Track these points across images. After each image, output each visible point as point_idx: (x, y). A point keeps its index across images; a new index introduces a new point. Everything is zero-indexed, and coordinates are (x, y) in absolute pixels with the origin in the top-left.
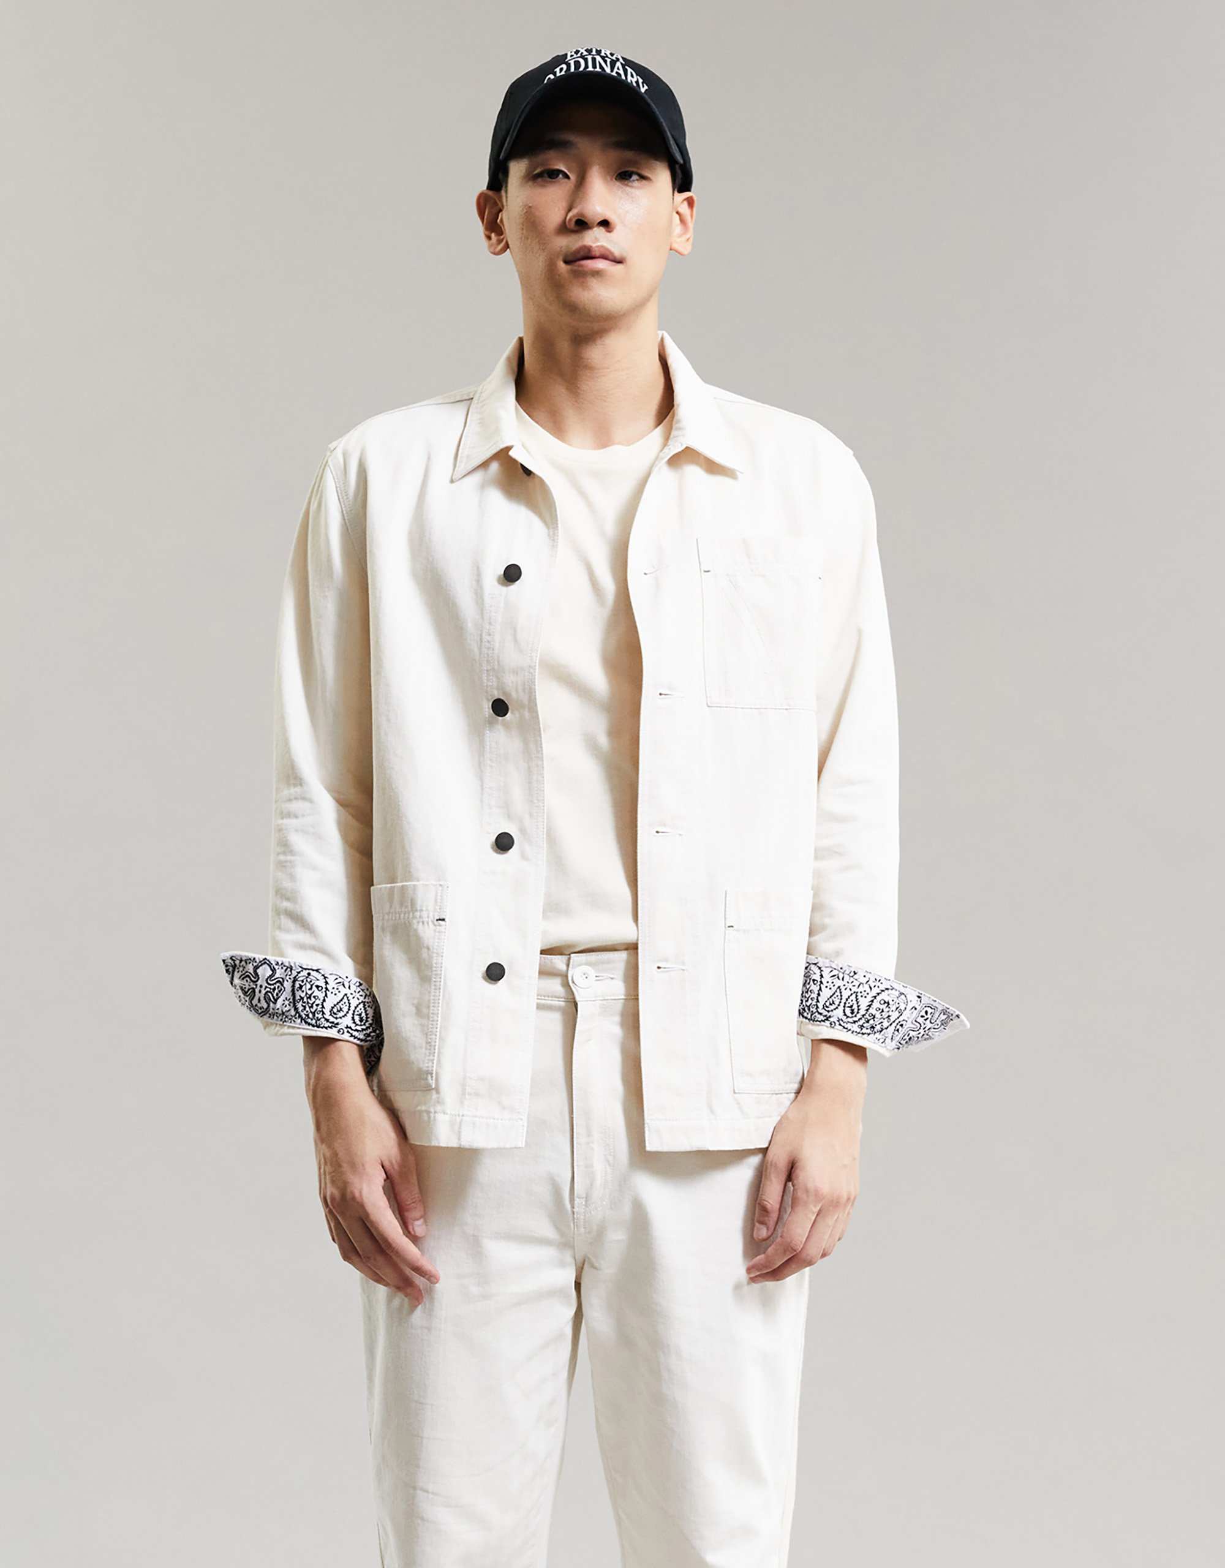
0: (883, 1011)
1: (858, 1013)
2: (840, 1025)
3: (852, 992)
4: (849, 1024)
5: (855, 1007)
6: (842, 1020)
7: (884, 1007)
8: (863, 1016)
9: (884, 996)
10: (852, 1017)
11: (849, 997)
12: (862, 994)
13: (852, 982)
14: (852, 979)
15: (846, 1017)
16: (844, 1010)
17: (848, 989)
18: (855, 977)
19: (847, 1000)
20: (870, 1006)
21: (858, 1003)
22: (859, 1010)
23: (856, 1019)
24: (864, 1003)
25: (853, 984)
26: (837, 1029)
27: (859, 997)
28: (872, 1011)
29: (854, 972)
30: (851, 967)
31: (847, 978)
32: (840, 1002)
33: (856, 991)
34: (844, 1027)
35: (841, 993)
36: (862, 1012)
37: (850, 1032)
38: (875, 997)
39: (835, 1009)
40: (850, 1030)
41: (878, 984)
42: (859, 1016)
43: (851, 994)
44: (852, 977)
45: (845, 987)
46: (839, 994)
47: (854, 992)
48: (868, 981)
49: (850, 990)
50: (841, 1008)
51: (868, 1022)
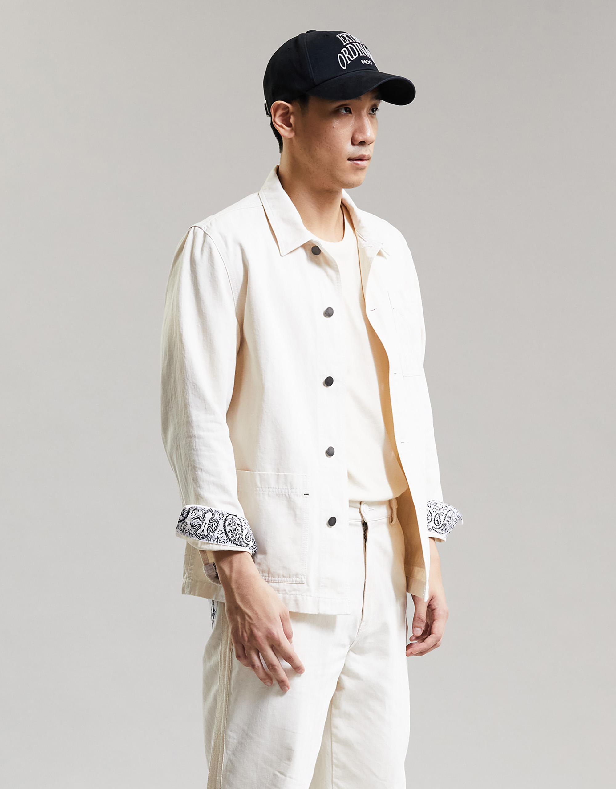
0: (449, 522)
1: (440, 523)
2: (434, 530)
3: (437, 513)
4: (437, 529)
5: (439, 521)
6: (434, 527)
7: (449, 519)
8: (443, 524)
9: (449, 514)
10: (438, 526)
11: (436, 516)
12: (441, 514)
13: (436, 508)
14: (435, 507)
15: (436, 526)
16: (434, 522)
17: (434, 512)
18: (437, 505)
19: (435, 517)
20: (445, 519)
21: (440, 518)
22: (440, 522)
23: (440, 526)
24: (442, 518)
25: (436, 509)
26: (432, 532)
27: (440, 515)
28: (446, 522)
29: (436, 503)
30: (434, 501)
31: (433, 506)
32: (432, 519)
33: (438, 512)
34: (435, 531)
35: (431, 514)
36: (442, 523)
37: (438, 533)
38: (446, 515)
39: (430, 522)
40: (438, 532)
41: (446, 508)
42: (441, 525)
43: (437, 514)
44: (435, 505)
45: (433, 511)
46: (430, 515)
47: (438, 513)
48: (442, 507)
49: (436, 512)
50: (433, 521)
51: (444, 527)
